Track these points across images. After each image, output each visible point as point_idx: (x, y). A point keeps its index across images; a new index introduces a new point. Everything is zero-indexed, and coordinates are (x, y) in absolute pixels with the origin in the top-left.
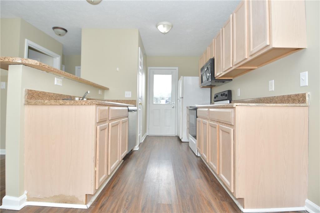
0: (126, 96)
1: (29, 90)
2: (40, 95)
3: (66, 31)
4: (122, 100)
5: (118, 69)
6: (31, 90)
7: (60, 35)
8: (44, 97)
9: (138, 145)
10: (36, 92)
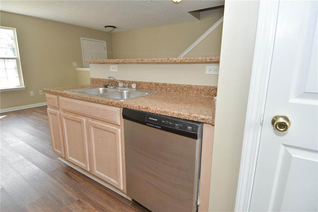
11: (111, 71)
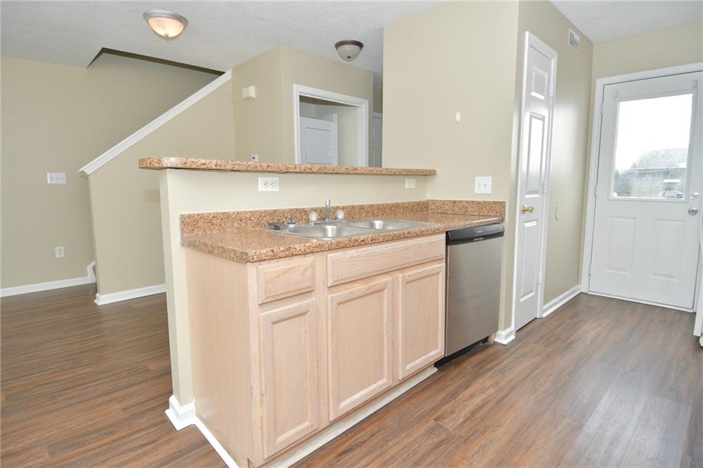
0: (477, 191)
3: (360, 45)
4: (467, 202)
5: (458, 117)
6: (190, 216)
7: (349, 57)
8: (225, 224)
9: (513, 328)
10: (201, 216)
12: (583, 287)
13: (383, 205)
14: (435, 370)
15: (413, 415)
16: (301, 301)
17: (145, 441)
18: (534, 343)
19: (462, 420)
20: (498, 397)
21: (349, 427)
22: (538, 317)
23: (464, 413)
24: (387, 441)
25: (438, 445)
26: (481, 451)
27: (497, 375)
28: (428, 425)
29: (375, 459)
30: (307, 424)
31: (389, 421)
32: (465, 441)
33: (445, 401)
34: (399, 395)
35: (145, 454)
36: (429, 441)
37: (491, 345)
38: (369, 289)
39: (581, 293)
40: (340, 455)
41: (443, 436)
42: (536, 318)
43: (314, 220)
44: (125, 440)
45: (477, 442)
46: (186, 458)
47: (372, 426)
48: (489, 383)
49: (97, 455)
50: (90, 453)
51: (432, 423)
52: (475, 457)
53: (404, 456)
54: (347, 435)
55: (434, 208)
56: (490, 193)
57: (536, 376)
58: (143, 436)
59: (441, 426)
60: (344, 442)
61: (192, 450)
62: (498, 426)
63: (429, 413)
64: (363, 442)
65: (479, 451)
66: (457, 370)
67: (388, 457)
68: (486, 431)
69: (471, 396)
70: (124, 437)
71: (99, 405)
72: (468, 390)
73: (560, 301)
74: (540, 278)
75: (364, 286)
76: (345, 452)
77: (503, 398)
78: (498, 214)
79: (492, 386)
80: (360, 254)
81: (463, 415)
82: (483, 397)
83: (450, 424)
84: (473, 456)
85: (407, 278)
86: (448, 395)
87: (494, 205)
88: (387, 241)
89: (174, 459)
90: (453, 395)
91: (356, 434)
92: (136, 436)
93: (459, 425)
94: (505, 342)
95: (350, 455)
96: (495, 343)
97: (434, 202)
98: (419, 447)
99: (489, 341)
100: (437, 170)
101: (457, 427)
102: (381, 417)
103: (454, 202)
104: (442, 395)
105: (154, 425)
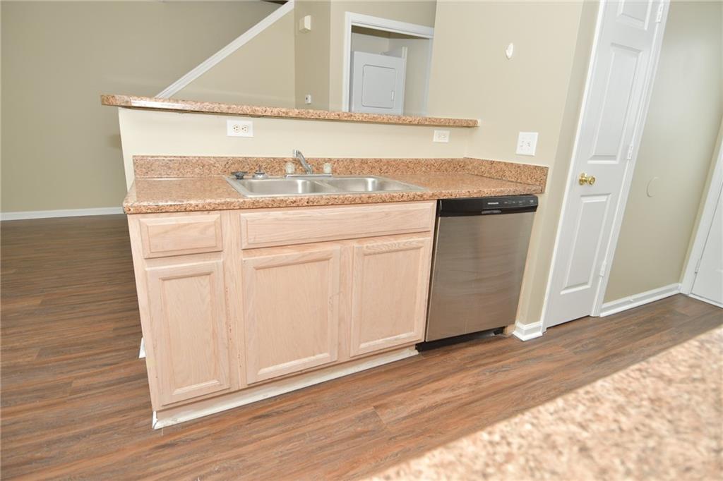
1: (134, 156)
2: (171, 166)
11: (229, 134)
12: (683, 287)
13: (395, 160)
14: (416, 353)
15: (357, 396)
16: (204, 261)
17: (109, 362)
18: (563, 346)
19: (405, 414)
20: (468, 399)
21: (282, 393)
22: (592, 315)
23: (414, 407)
24: (309, 417)
25: (358, 435)
26: (399, 455)
27: (485, 374)
28: (364, 410)
29: (283, 432)
30: (215, 382)
31: (327, 397)
32: (390, 439)
33: (402, 389)
34: (357, 371)
35: (102, 373)
36: (352, 429)
37: (505, 338)
38: (303, 256)
39: (680, 294)
40: (255, 418)
41: (371, 427)
42: (588, 316)
43: (290, 172)
44: (97, 357)
45: (402, 444)
46: (129, 385)
47: (306, 397)
48: (469, 381)
49: (69, 364)
50: (65, 362)
51: (370, 409)
52: (387, 460)
53: (313, 437)
54: (275, 400)
55: (470, 168)
56: (533, 154)
57: (534, 386)
58: (112, 356)
59: (377, 415)
60: (270, 406)
61: (139, 379)
62: (440, 433)
63: (375, 398)
64: (285, 412)
65: (397, 455)
66: (442, 358)
67: (298, 433)
68: (422, 435)
69: (435, 391)
70: (98, 354)
71: (100, 322)
72: (437, 383)
73: (636, 300)
74: (603, 269)
75: (296, 253)
76: (260, 417)
77: (472, 402)
78: (538, 183)
79: (470, 385)
80: (287, 216)
81: (412, 409)
82: (450, 394)
83: (386, 416)
84: (386, 459)
85: (365, 249)
86: (410, 384)
87: (535, 171)
88: (332, 205)
89: (120, 383)
90: (414, 386)
91: (285, 401)
92: (107, 355)
93: (399, 419)
94: (524, 338)
95: (264, 421)
96: (512, 337)
97: (472, 160)
98: (336, 432)
99: (505, 332)
100: (479, 121)
101: (394, 421)
102: (323, 390)
103: (492, 163)
104: (406, 381)
105: (126, 349)
